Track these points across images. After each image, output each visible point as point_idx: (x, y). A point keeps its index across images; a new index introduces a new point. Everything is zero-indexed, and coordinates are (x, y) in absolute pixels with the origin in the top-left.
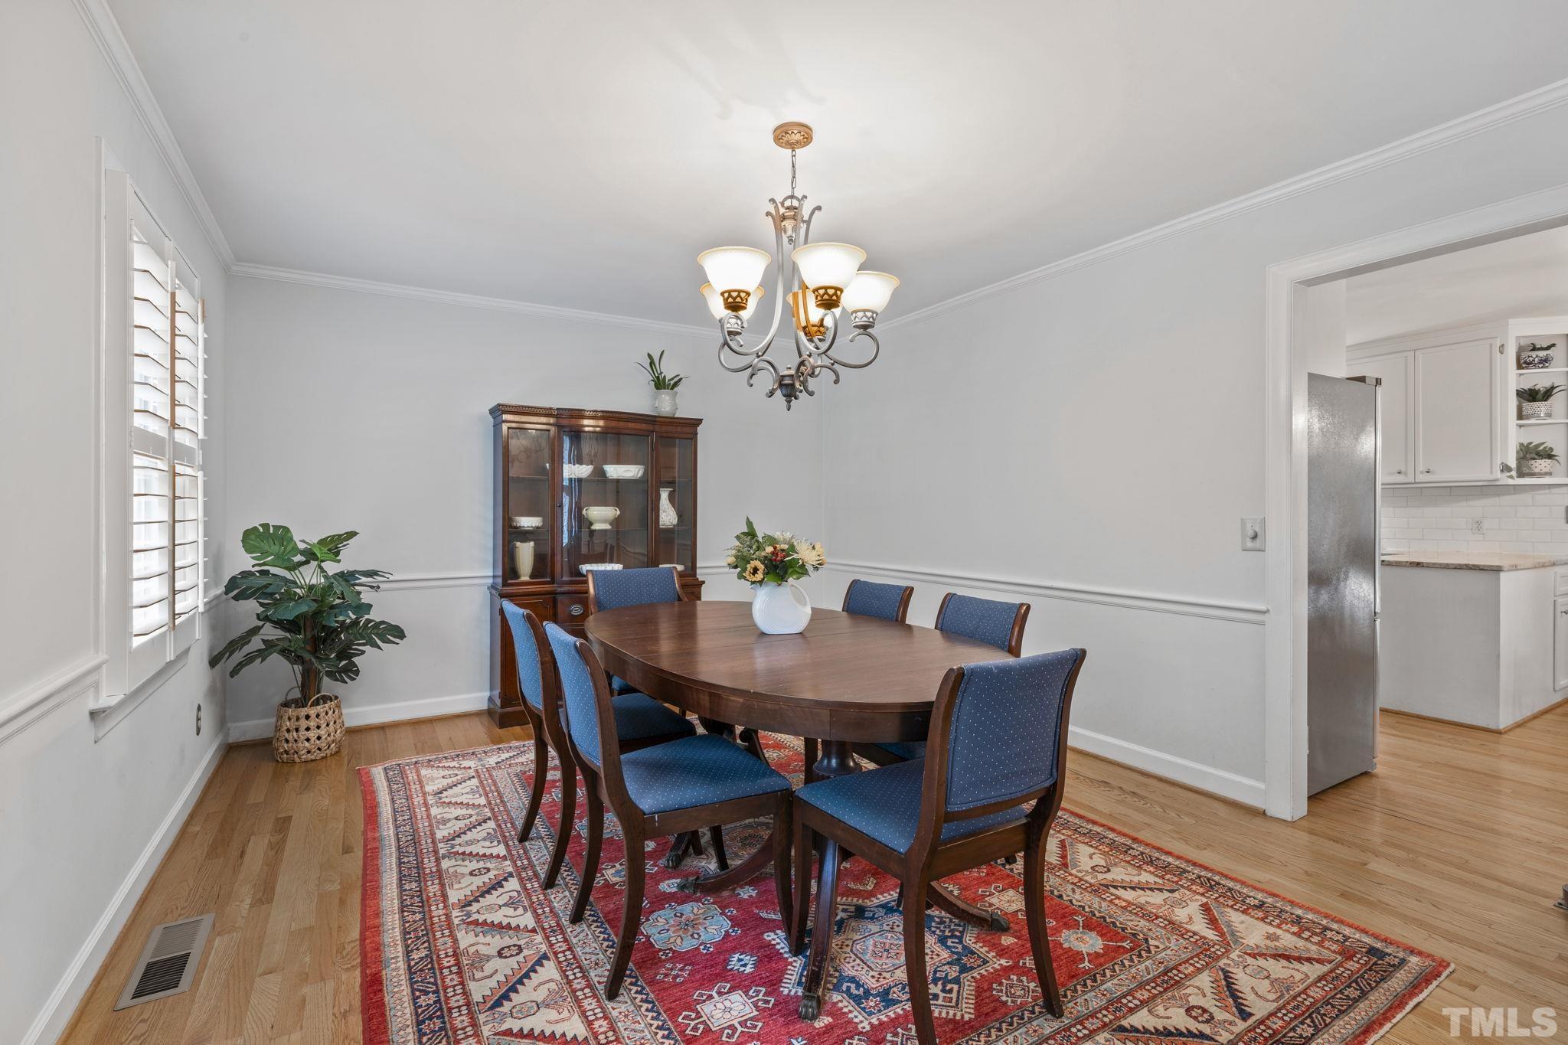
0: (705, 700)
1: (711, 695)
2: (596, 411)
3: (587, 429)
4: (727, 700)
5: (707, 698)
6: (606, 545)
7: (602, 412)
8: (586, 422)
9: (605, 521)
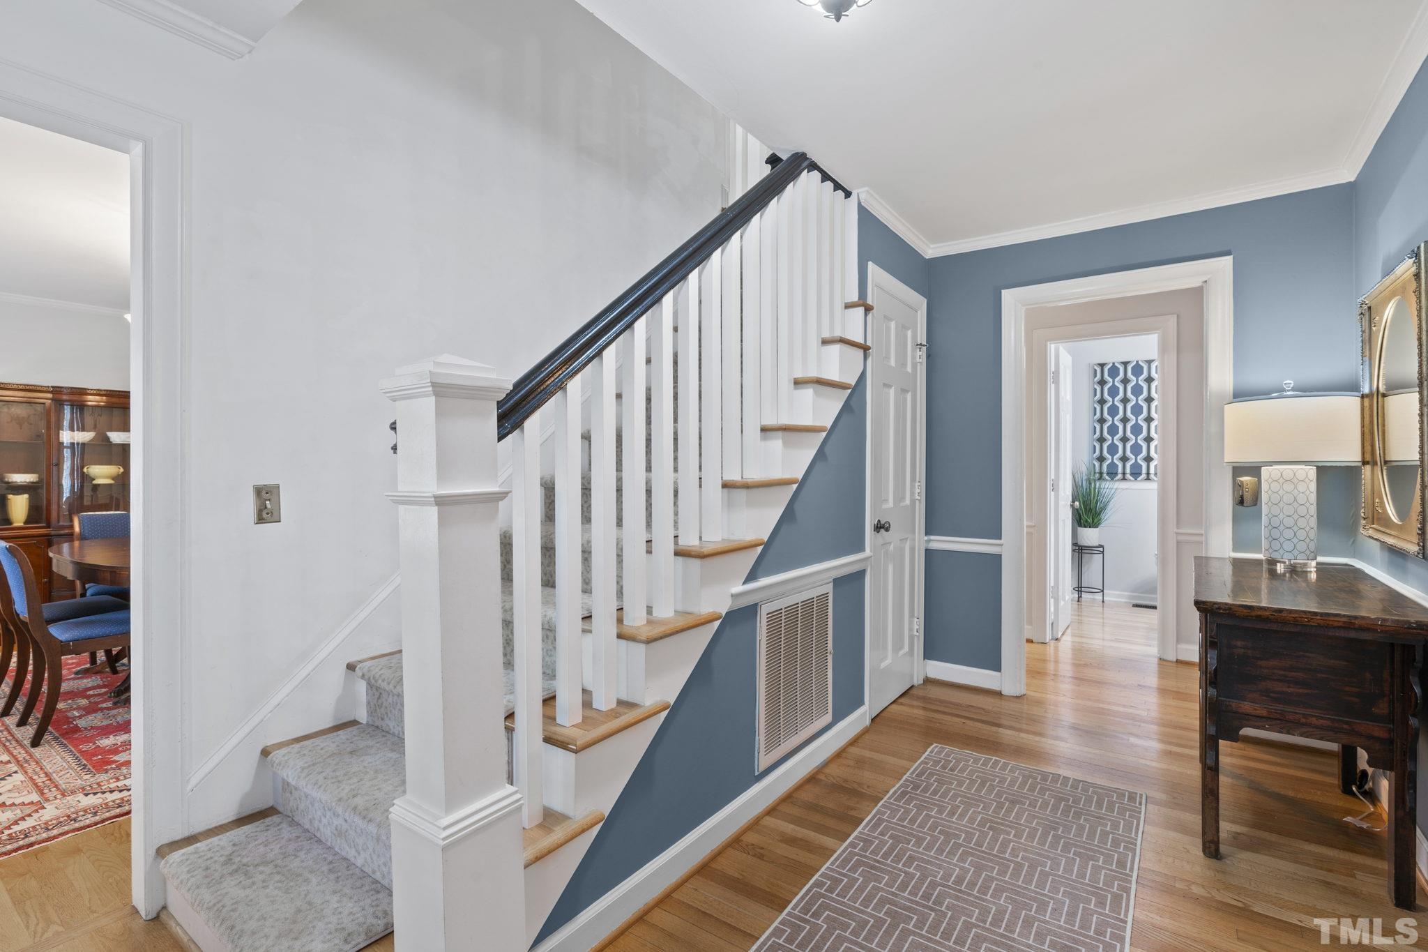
0: (108, 575)
1: (111, 572)
2: (101, 390)
3: (90, 403)
4: (120, 574)
5: (109, 574)
6: (112, 497)
7: (104, 390)
8: (90, 397)
9: (108, 477)
